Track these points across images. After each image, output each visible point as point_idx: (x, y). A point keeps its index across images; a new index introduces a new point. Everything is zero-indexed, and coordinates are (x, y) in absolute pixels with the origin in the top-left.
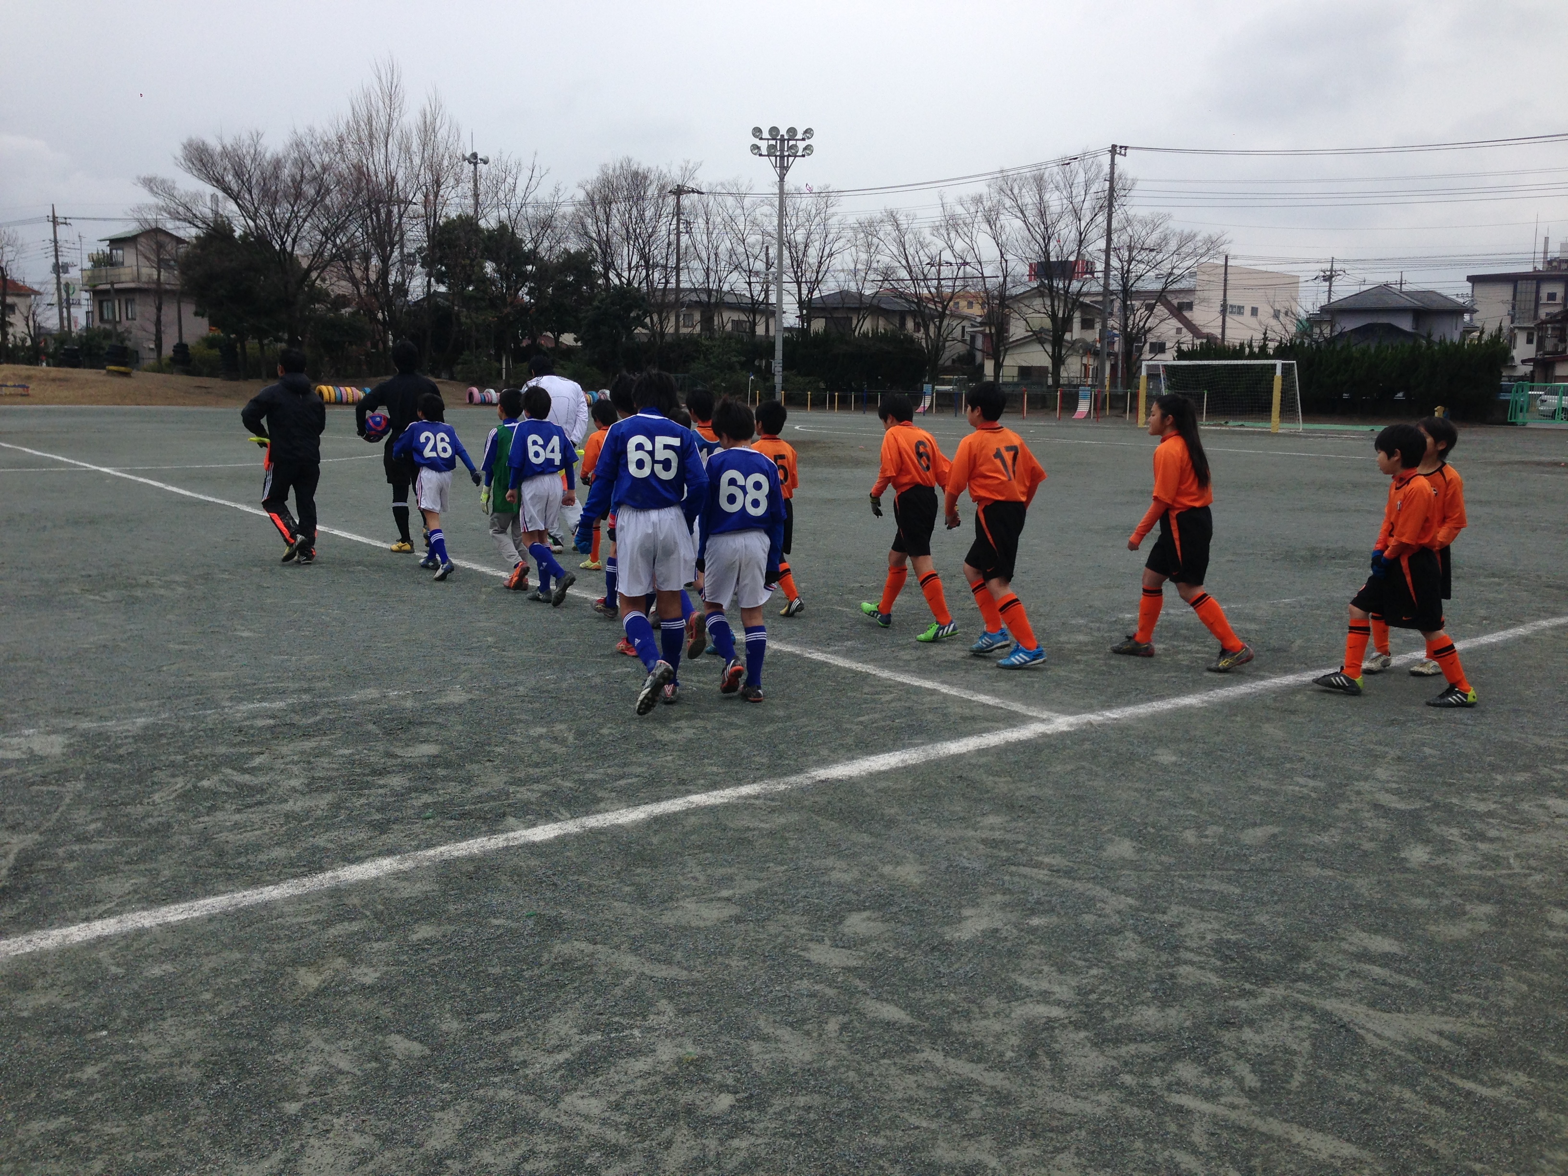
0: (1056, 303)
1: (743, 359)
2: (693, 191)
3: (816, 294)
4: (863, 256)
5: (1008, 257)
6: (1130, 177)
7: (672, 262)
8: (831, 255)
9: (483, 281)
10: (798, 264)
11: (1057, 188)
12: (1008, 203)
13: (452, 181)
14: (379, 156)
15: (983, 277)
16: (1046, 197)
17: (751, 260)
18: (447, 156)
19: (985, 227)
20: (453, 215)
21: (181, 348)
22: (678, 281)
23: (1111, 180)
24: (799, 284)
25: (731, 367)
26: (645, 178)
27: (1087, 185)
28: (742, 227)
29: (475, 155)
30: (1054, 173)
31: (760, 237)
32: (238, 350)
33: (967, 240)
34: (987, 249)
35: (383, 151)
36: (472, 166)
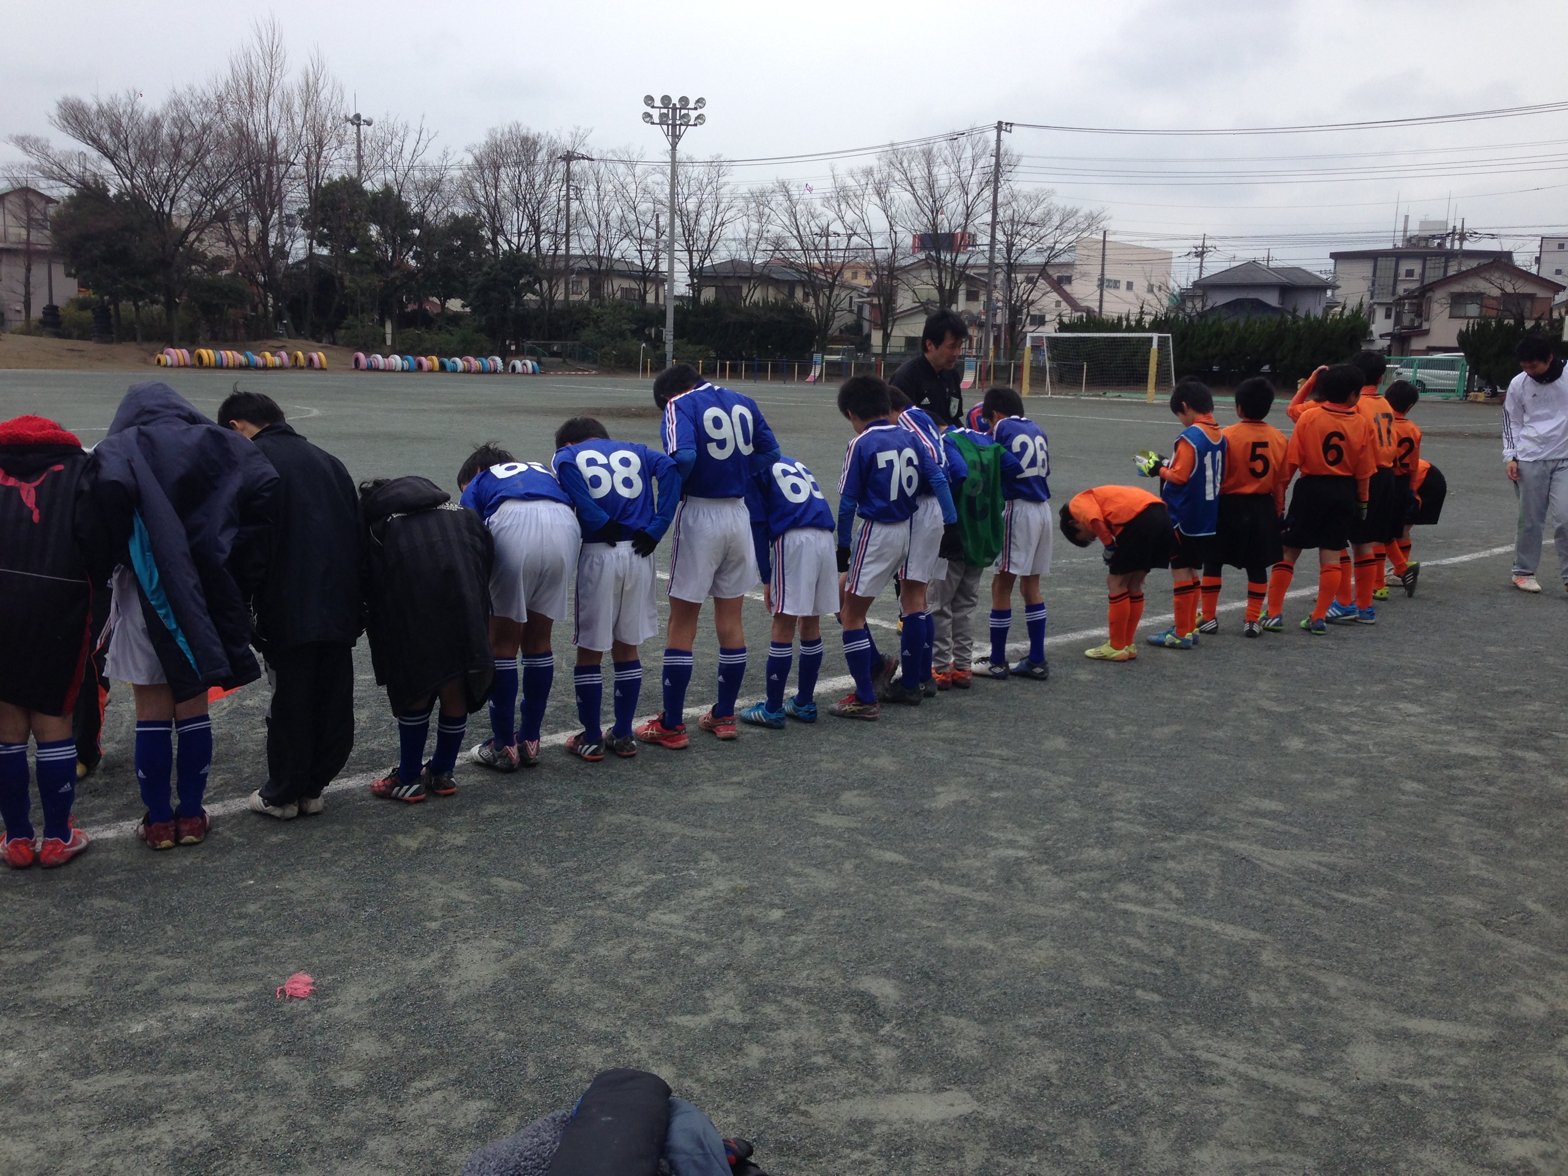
0: (943, 275)
1: (634, 327)
2: (583, 158)
3: (707, 263)
4: (755, 226)
5: (898, 229)
6: (1016, 153)
7: (562, 228)
8: (722, 224)
9: (367, 244)
10: (689, 232)
11: (945, 162)
12: (898, 176)
13: (334, 143)
14: (259, 117)
15: (873, 249)
16: (935, 171)
17: (642, 228)
18: (330, 117)
19: (876, 199)
20: (336, 177)
21: (51, 311)
22: (568, 248)
23: (998, 156)
24: (690, 253)
25: (622, 335)
26: (535, 143)
27: (974, 161)
28: (633, 195)
29: (358, 116)
30: (942, 148)
31: (651, 205)
32: (112, 312)
33: (857, 211)
34: (878, 221)
35: (263, 111)
36: (355, 127)
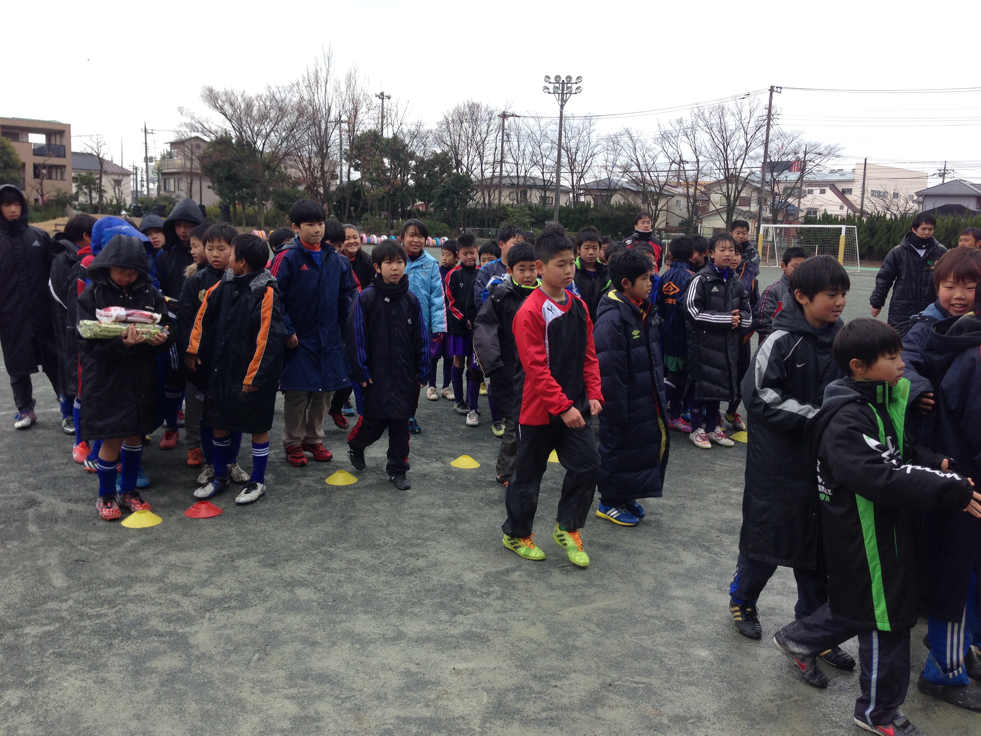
2: (513, 115)
3: (582, 182)
8: (592, 156)
9: (383, 170)
10: (572, 162)
11: (733, 114)
13: (365, 109)
16: (726, 120)
20: (366, 130)
22: (501, 171)
23: (770, 109)
24: (572, 173)
27: (751, 112)
28: (539, 138)
29: (382, 94)
31: (550, 145)
33: (675, 147)
34: (687, 154)
35: (324, 90)
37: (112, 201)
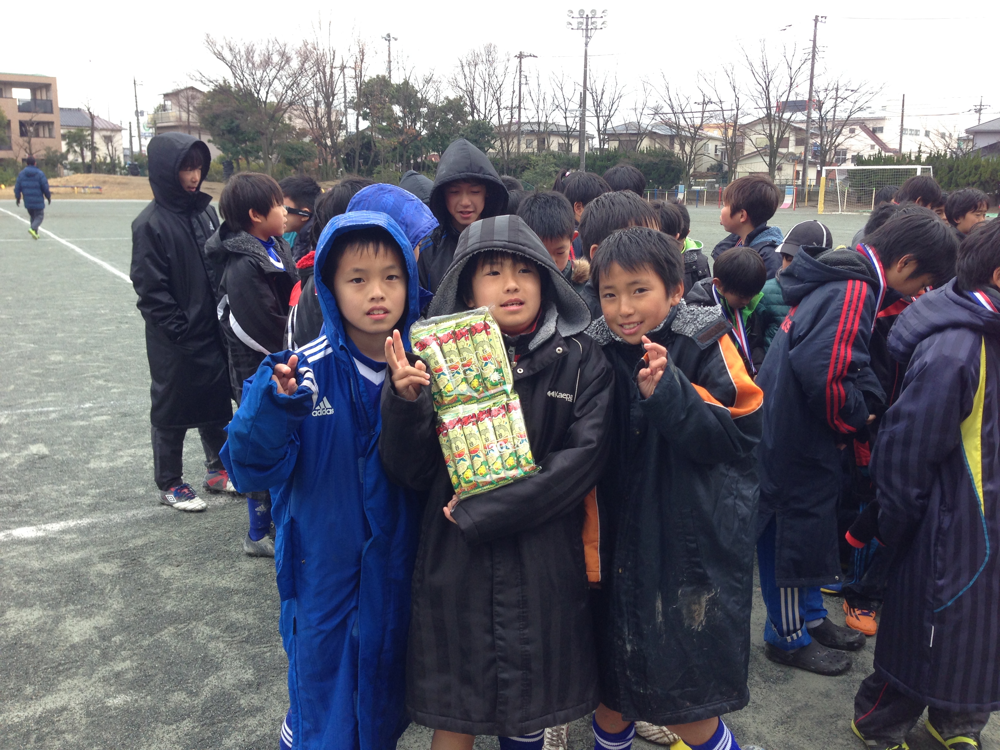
2: (529, 56)
4: (641, 98)
5: (740, 95)
8: (620, 97)
9: (393, 119)
10: (598, 104)
15: (723, 110)
20: (373, 76)
22: (519, 117)
23: (814, 40)
24: (598, 117)
25: (550, 174)
29: (389, 35)
32: (234, 165)
36: (387, 42)
37: (105, 159)
